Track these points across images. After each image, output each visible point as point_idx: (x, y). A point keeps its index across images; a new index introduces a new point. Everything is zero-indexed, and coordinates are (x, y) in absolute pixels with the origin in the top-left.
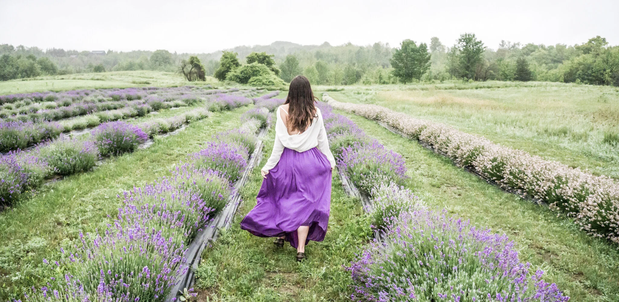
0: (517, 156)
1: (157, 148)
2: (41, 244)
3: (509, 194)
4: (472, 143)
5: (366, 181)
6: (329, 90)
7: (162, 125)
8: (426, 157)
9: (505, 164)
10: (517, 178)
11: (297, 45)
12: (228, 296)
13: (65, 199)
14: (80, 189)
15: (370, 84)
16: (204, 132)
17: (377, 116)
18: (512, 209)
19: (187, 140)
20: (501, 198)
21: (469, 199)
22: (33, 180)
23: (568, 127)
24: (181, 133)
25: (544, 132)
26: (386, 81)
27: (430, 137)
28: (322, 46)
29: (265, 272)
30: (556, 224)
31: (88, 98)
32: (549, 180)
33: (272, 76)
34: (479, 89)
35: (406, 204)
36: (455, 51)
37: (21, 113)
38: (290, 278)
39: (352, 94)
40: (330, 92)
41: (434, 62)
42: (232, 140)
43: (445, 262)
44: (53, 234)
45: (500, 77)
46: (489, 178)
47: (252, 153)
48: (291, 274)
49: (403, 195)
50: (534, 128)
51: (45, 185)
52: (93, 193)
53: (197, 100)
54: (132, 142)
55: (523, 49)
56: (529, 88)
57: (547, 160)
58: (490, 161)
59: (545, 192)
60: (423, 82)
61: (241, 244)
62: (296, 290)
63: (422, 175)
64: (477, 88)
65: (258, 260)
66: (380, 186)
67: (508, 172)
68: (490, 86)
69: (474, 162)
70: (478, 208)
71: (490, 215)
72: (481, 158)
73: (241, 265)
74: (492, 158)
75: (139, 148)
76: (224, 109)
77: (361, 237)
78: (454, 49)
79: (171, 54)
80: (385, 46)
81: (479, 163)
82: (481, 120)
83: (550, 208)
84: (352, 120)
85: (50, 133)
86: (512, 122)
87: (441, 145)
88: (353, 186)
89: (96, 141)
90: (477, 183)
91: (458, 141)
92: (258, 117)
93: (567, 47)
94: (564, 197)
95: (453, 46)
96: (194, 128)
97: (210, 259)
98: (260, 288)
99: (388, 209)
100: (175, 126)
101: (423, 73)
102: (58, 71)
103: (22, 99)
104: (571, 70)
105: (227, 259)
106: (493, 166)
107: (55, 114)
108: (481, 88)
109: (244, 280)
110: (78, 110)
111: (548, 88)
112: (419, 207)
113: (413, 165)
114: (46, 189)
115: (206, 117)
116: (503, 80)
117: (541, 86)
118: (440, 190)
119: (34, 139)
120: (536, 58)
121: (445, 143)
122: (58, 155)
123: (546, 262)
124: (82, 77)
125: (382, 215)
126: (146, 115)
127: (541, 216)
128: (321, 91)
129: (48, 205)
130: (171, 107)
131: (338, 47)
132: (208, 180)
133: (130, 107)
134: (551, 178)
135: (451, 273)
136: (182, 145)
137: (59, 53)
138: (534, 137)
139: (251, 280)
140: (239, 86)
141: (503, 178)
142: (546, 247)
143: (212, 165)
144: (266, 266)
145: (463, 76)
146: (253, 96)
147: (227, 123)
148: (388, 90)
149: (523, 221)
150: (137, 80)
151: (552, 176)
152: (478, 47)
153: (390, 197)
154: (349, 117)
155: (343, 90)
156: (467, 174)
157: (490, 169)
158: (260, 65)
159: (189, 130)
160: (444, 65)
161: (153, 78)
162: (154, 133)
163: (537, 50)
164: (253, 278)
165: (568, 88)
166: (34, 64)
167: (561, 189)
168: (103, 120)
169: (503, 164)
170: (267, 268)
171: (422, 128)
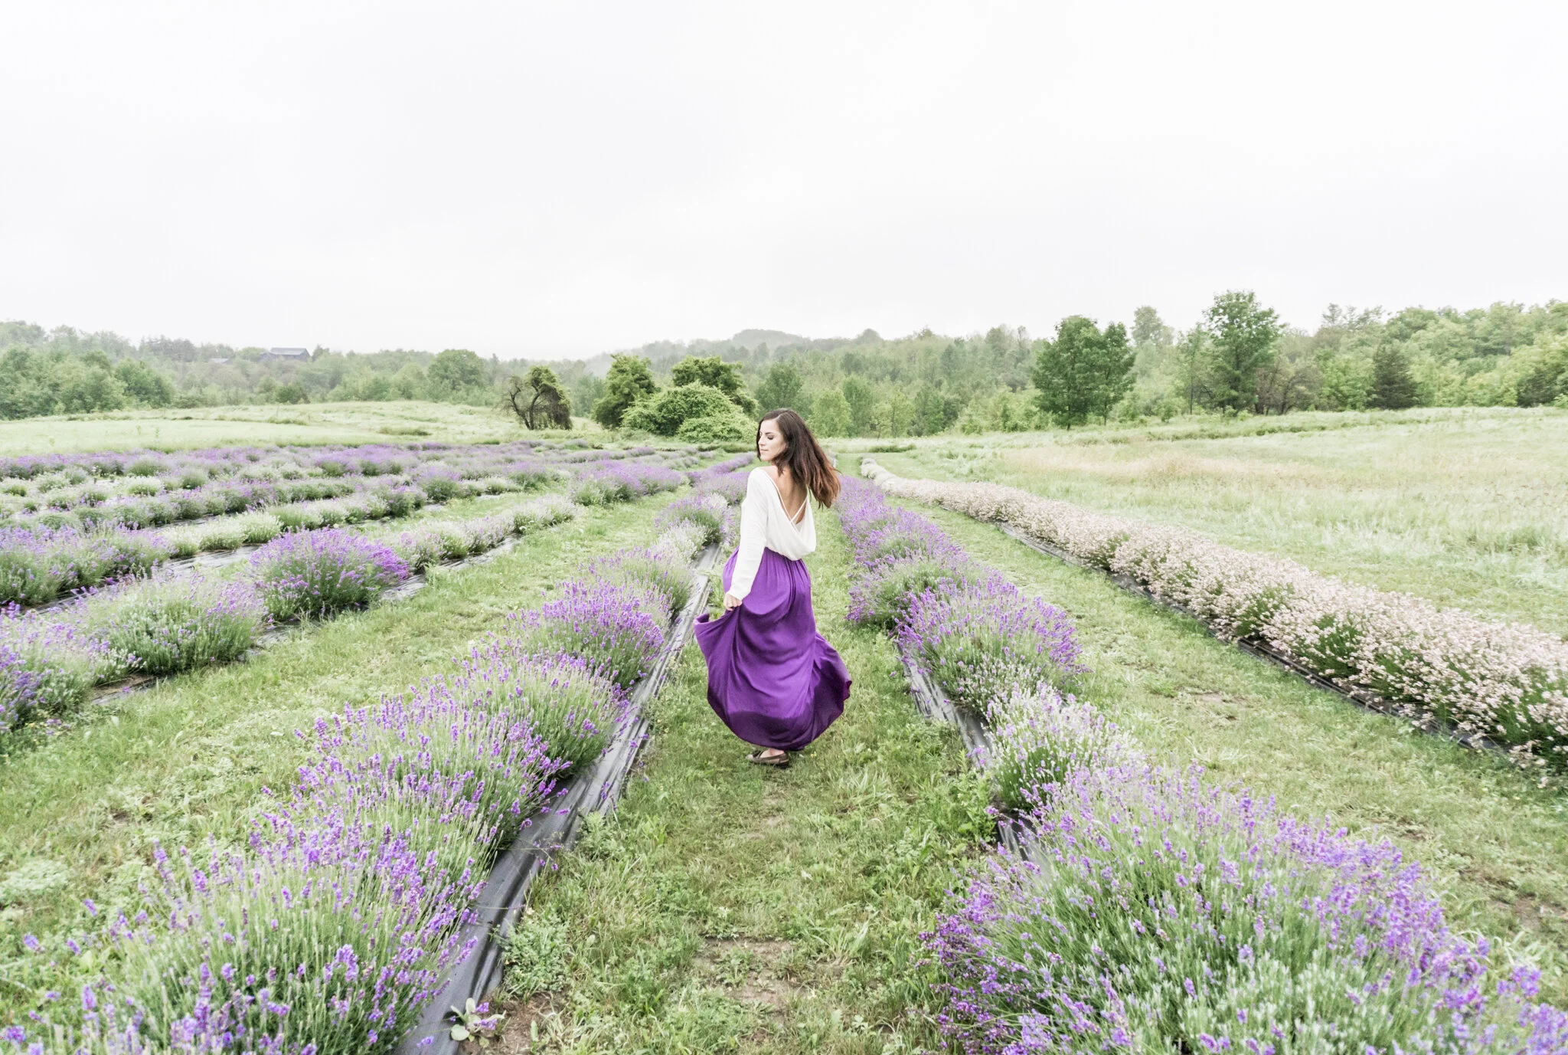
0: (1394, 612)
1: (433, 598)
2: (49, 880)
3: (1378, 717)
4: (1257, 577)
5: (974, 679)
6: (877, 450)
7: (449, 538)
8: (1129, 616)
9: (1360, 634)
10: (1400, 671)
11: (798, 338)
12: (595, 1018)
13: (150, 743)
14: (200, 710)
15: (979, 432)
16: (562, 555)
17: (998, 512)
18: (1391, 760)
19: (515, 579)
20: (1353, 729)
21: (1260, 729)
22: (56, 692)
23: (1538, 526)
24: (499, 559)
25: (1465, 542)
26: (1020, 423)
27: (1138, 563)
28: (859, 341)
29: (702, 939)
30: (1538, 809)
31: (255, 470)
32: (1503, 677)
33: (738, 418)
34: (1267, 435)
35: (1085, 743)
36: (1198, 340)
37: (52, 505)
38: (770, 957)
39: (934, 457)
40: (880, 454)
41: (1144, 373)
42: (629, 577)
43: (1211, 928)
44: (94, 848)
45: (1324, 401)
46: (1313, 670)
47: (681, 608)
48: (772, 945)
49: (1075, 721)
50: (1434, 532)
51: (94, 703)
52: (237, 724)
53: (548, 476)
54: (363, 584)
55: (1392, 323)
56: (1412, 427)
57: (1490, 622)
58: (1315, 623)
59: (1491, 714)
60: (1117, 423)
61: (642, 857)
62: (785, 994)
63: (1123, 662)
64: (1260, 433)
65: (685, 903)
66: (1010, 696)
67: (1371, 656)
68: (1297, 425)
69: (1266, 626)
70: (1289, 756)
71: (1325, 775)
72: (1287, 618)
73: (638, 920)
74: (1318, 616)
75: (385, 597)
76: (616, 499)
77: (962, 835)
78: (1196, 338)
79: (481, 361)
80: (1016, 335)
81: (1283, 630)
82: (1276, 514)
83: (1512, 760)
84: (934, 522)
85: (131, 560)
86: (1368, 517)
87: (1170, 581)
88: (940, 693)
89: (261, 579)
90: (1277, 686)
91: (1217, 573)
92: (699, 519)
93: (1525, 310)
94: (1558, 729)
95: (1194, 326)
96: (536, 545)
97: (549, 905)
98: (685, 990)
99: (1035, 759)
100: (486, 542)
101: (1116, 400)
102: (175, 398)
103: (59, 469)
104: (1538, 371)
105: (600, 904)
106: (1322, 639)
107: (153, 509)
108: (1272, 431)
109: (640, 968)
110: (222, 499)
111: (1469, 423)
112: (1122, 753)
113: (1096, 636)
114: (95, 716)
115: (569, 518)
116: (1332, 408)
117: (1446, 418)
118: (1176, 704)
119: (80, 576)
120: (1429, 346)
121: (1180, 577)
122: (143, 619)
123: (1529, 930)
124: (244, 415)
125: (1020, 774)
126: (411, 512)
127: (1486, 784)
128: (858, 452)
129: (95, 761)
130: (479, 494)
131: (898, 342)
132: (555, 683)
133: (369, 493)
134: (1508, 672)
135: (1234, 963)
136: (501, 590)
137: (180, 351)
138: (1436, 557)
139: (661, 966)
140: (655, 442)
141: (1357, 672)
142: (1518, 880)
143: (574, 642)
144: (705, 922)
145: (1222, 404)
146: (688, 466)
147: (620, 534)
148: (1026, 446)
149: (1430, 798)
150: (396, 425)
151: (1512, 667)
152: (1264, 327)
153: (1039, 727)
154: (927, 516)
155: (911, 448)
156: (1248, 660)
157: (1316, 646)
158: (706, 388)
159: (522, 550)
160: (1170, 378)
161: (435, 420)
162: (426, 561)
163: (1431, 322)
164: (668, 959)
165: (1530, 420)
166: (102, 378)
167: (1545, 705)
168: (289, 526)
169: (1353, 632)
170: (707, 927)
171: (1116, 539)
